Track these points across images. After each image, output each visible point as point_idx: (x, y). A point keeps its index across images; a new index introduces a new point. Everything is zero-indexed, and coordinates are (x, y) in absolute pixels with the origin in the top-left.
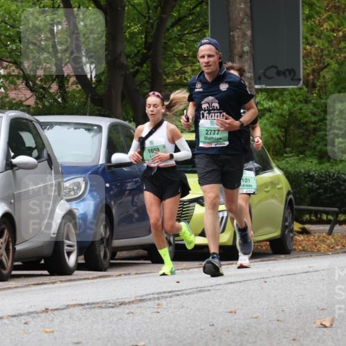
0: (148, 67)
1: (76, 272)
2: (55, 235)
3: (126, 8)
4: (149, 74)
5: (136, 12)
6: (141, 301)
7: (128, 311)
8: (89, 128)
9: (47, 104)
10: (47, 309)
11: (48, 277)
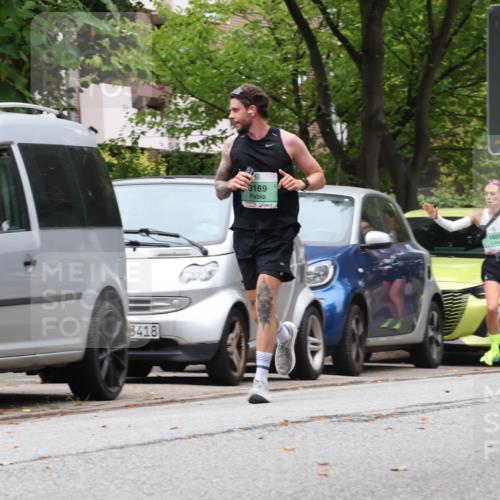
0: (411, 127)
1: (322, 377)
3: (386, 56)
4: (413, 136)
5: (397, 60)
6: (402, 413)
7: (385, 426)
8: (337, 200)
10: (286, 421)
11: (288, 383)
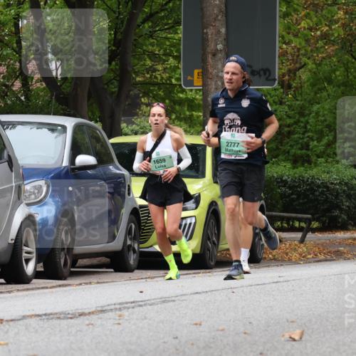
0: (116, 64)
1: (34, 281)
2: (13, 241)
3: (96, 3)
4: (118, 73)
6: (102, 311)
7: (87, 322)
8: (52, 128)
9: (9, 102)
10: (2, 320)
11: (4, 287)
